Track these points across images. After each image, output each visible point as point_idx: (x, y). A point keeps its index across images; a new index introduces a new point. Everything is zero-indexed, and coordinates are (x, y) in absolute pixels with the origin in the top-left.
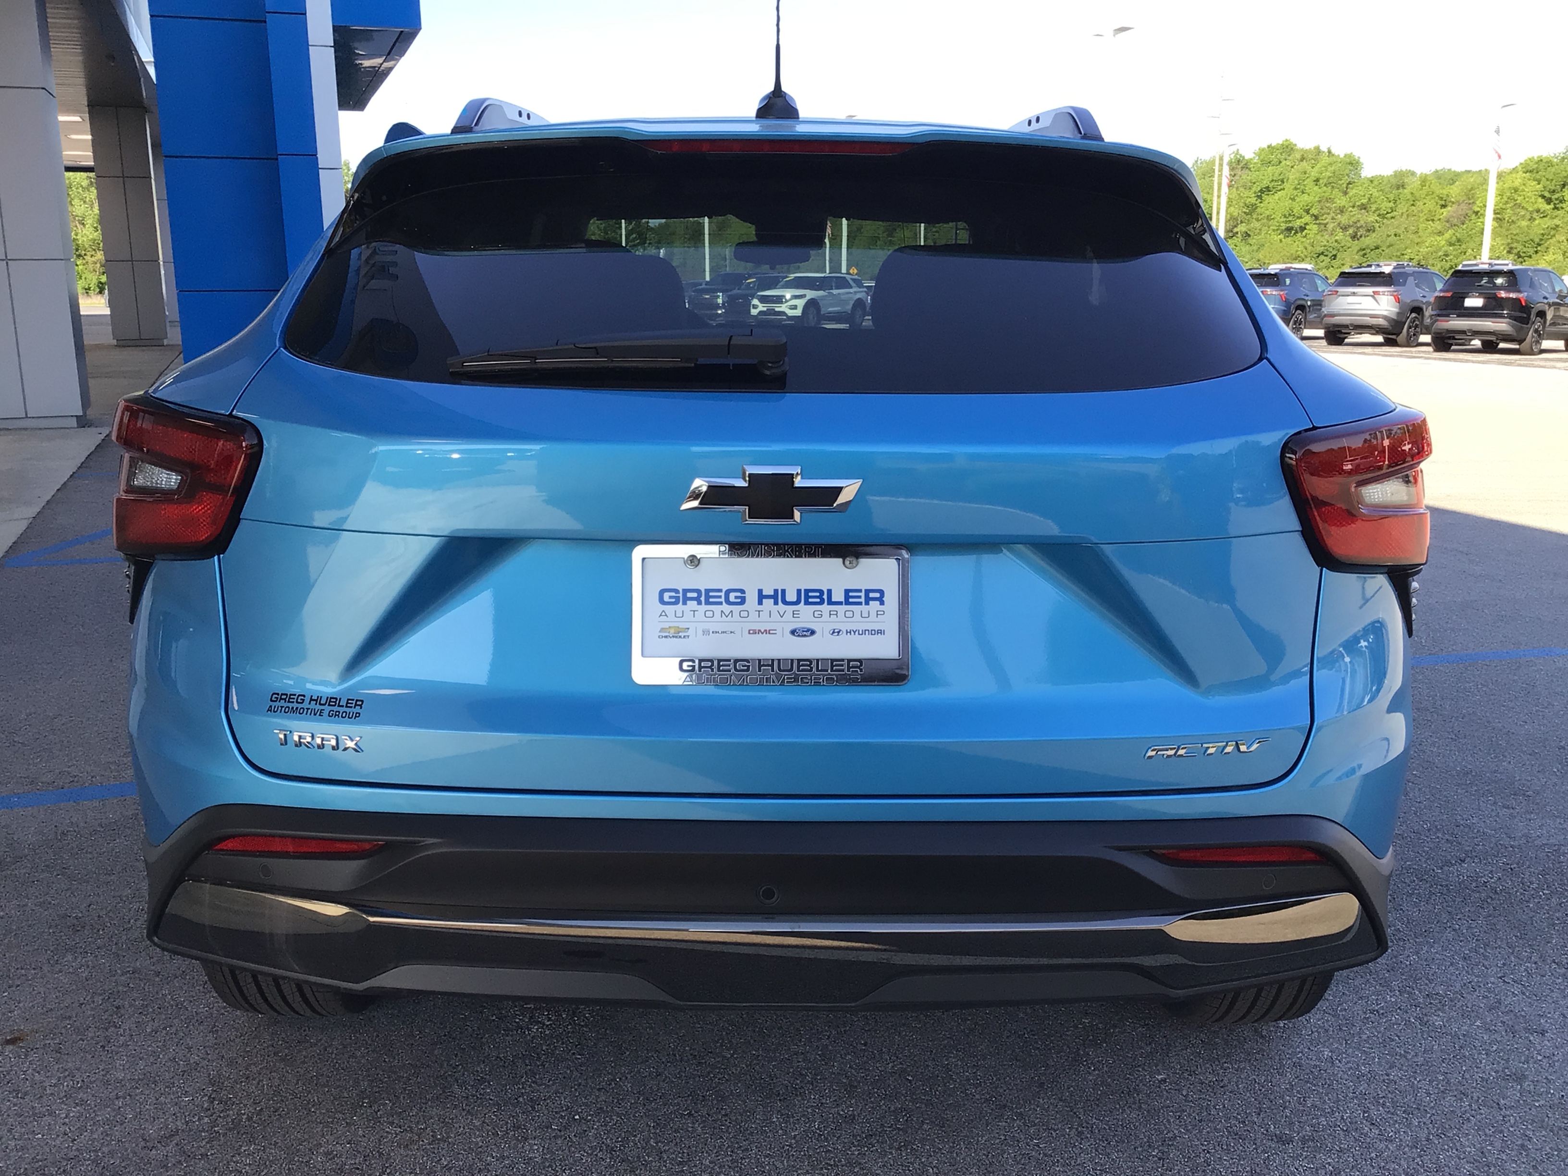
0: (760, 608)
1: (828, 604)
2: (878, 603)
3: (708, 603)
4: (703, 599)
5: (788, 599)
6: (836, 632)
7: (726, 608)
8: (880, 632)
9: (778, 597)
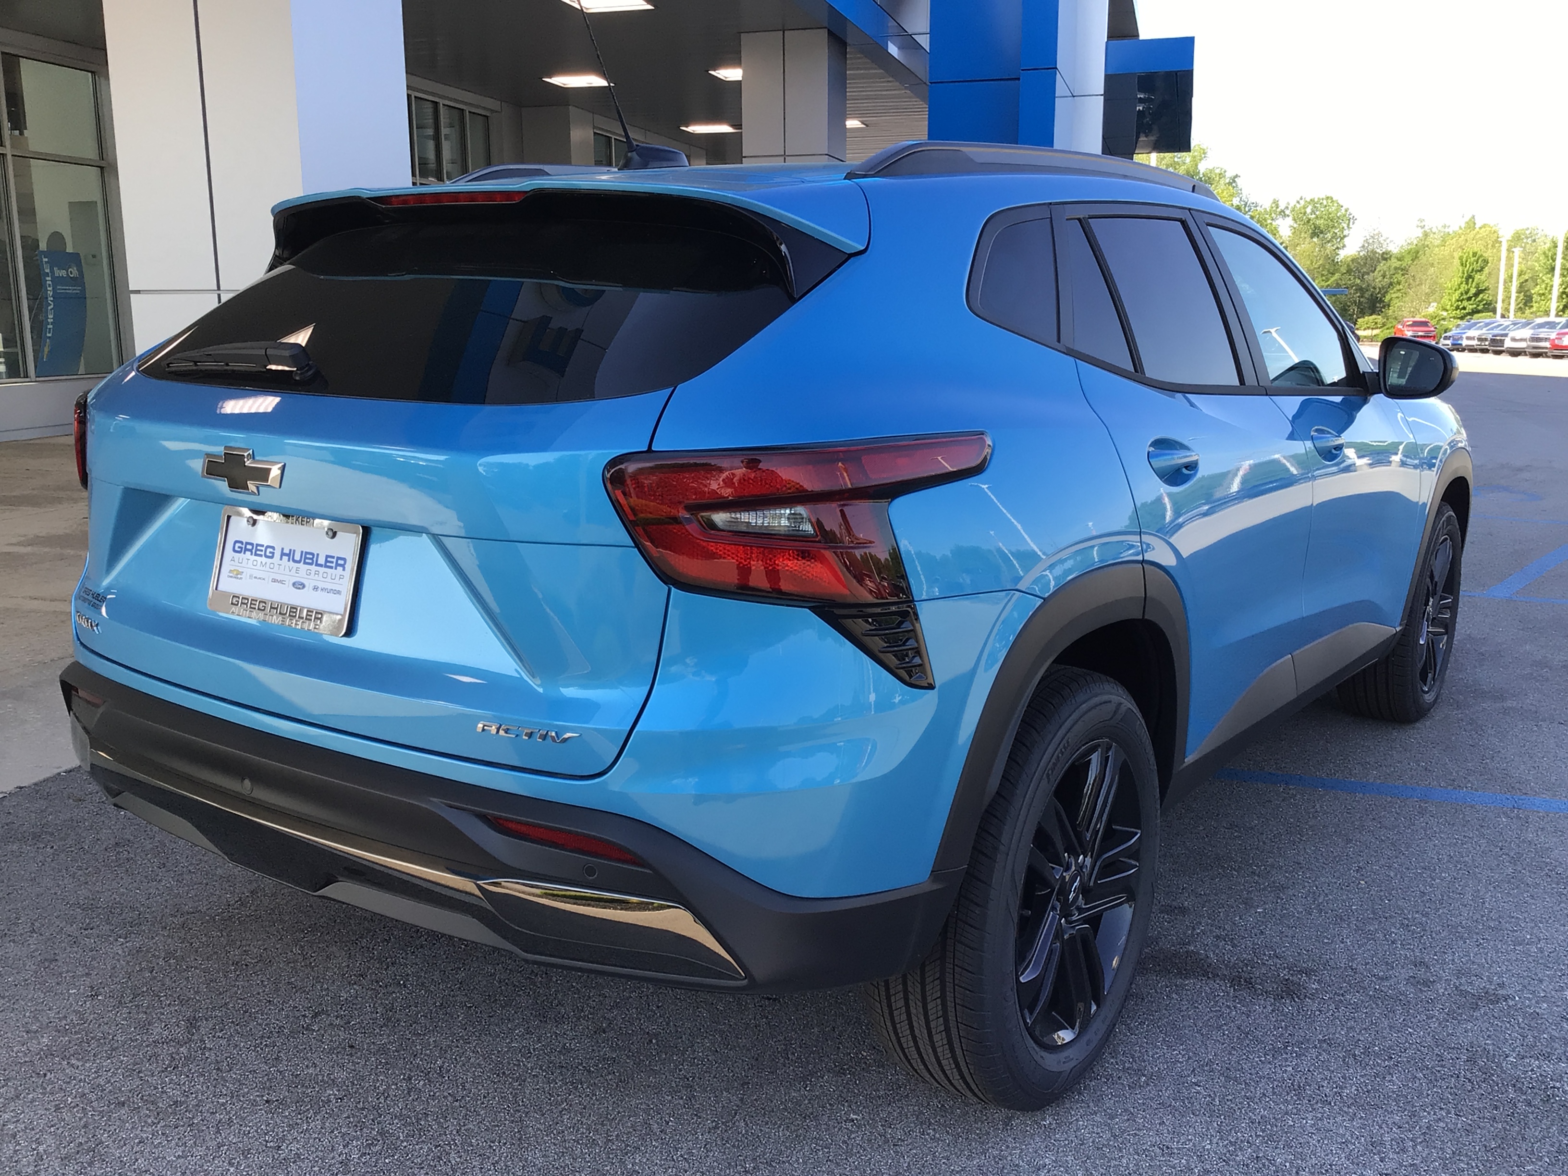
0: (280, 562)
1: (316, 565)
2: (342, 568)
3: (256, 555)
4: (254, 551)
5: (295, 558)
6: (316, 588)
7: (264, 559)
8: (339, 592)
9: (289, 555)
